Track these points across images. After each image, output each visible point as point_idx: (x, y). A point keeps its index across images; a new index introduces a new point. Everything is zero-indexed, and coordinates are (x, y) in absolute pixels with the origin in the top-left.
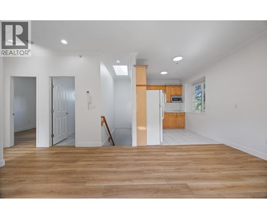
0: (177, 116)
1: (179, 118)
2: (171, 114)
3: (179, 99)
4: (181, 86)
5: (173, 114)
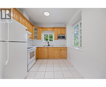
0: (61, 50)
1: (63, 51)
2: (56, 48)
3: (64, 37)
4: (65, 28)
5: (58, 48)
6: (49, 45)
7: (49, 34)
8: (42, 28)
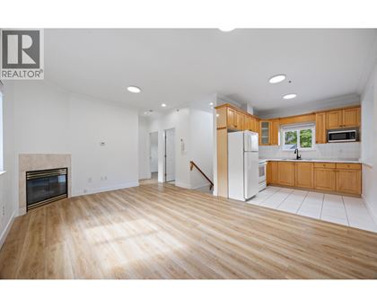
0: (336, 170)
1: (343, 175)
2: (321, 165)
3: (350, 136)
4: (359, 106)
5: (327, 165)
6: (298, 158)
7: (298, 131)
8: (280, 119)
